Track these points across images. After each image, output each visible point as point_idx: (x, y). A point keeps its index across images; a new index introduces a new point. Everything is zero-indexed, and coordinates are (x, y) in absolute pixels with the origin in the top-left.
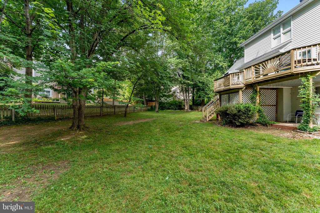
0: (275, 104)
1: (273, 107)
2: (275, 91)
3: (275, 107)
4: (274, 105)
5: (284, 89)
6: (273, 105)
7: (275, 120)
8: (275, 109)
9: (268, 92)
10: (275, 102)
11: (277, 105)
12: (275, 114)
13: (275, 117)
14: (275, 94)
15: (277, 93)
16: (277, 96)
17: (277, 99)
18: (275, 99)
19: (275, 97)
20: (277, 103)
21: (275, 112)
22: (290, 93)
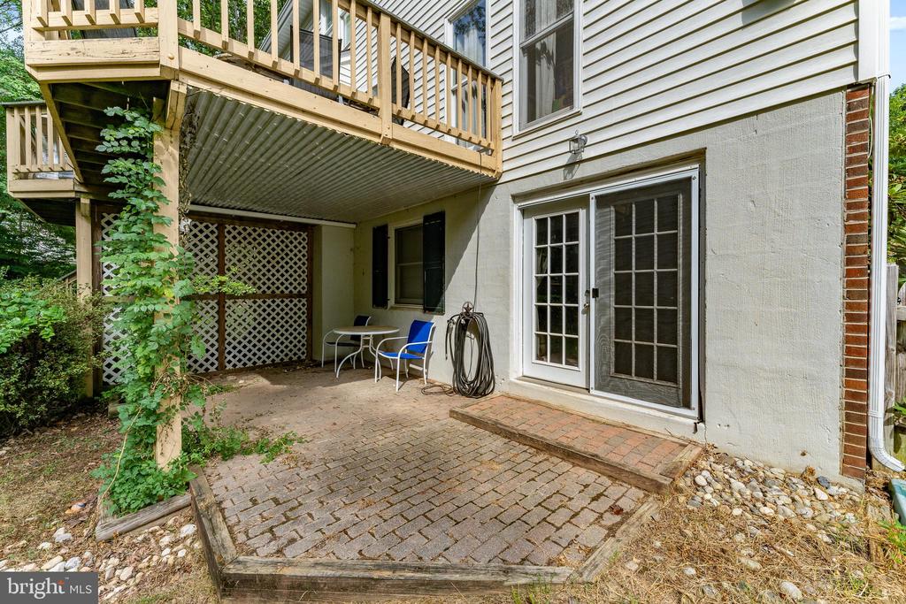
1: (295, 301)
2: (304, 235)
3: (304, 301)
4: (300, 295)
5: (324, 229)
6: (287, 292)
7: (303, 353)
8: (304, 309)
9: (259, 235)
10: (303, 280)
11: (310, 295)
12: (303, 329)
13: (304, 341)
14: (304, 247)
15: (311, 244)
16: (310, 259)
17: (310, 269)
18: (304, 268)
19: (304, 260)
20: (310, 284)
21: (303, 321)
22: (351, 250)
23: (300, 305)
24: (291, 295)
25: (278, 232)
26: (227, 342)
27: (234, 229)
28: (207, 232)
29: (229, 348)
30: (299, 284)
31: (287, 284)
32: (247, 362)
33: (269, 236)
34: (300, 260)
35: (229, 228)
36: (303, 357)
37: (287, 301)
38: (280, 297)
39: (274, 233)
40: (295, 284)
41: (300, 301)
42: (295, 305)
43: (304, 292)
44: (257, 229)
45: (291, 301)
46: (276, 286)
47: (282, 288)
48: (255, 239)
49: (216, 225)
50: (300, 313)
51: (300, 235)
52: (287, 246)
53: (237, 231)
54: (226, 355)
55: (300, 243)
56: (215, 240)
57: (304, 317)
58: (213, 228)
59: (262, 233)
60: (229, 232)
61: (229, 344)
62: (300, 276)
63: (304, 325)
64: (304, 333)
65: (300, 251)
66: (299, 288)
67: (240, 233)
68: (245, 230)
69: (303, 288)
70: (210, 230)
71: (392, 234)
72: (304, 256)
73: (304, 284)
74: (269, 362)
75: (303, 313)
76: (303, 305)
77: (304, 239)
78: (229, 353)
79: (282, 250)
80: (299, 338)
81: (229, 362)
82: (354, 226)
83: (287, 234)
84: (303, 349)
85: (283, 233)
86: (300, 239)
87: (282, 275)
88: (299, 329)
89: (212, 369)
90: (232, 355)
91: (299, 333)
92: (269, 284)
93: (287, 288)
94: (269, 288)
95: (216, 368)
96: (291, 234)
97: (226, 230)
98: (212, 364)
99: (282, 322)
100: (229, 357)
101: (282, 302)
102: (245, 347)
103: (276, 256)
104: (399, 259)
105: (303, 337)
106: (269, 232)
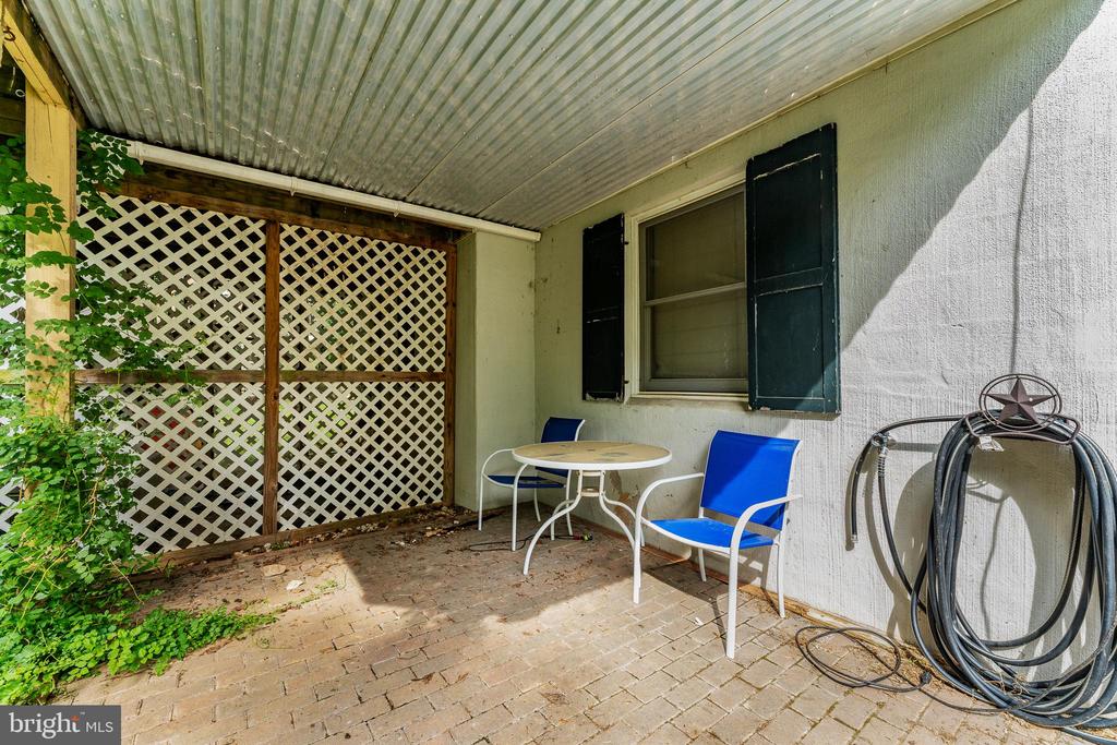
0: (436, 361)
1: (423, 387)
2: (440, 256)
3: (439, 387)
4: (431, 375)
5: (480, 241)
6: (423, 369)
7: (437, 492)
8: (439, 403)
9: (353, 251)
10: (439, 345)
11: (451, 376)
12: (438, 444)
13: (438, 468)
14: (439, 281)
15: (452, 275)
16: (452, 304)
17: (452, 323)
18: (439, 321)
19: (439, 305)
20: (451, 354)
21: (438, 427)
22: (530, 285)
23: (431, 395)
24: (414, 375)
25: (390, 248)
26: (283, 472)
27: (301, 233)
28: (241, 236)
29: (288, 486)
30: (431, 353)
31: (406, 352)
32: (325, 514)
33: (372, 254)
34: (431, 304)
35: (290, 230)
36: (437, 500)
37: (406, 387)
38: (393, 379)
39: (381, 247)
40: (423, 353)
41: (431, 388)
42: (423, 396)
43: (438, 369)
44: (348, 237)
45: (414, 388)
46: (384, 355)
47: (397, 360)
48: (343, 258)
49: (261, 223)
50: (431, 412)
51: (432, 255)
52: (407, 276)
53: (306, 239)
54: (281, 500)
55: (432, 272)
56: (260, 254)
57: (438, 419)
58: (255, 228)
59: (357, 247)
60: (290, 241)
61: (288, 476)
62: (431, 337)
63: (438, 436)
64: (438, 452)
65: (432, 288)
66: (431, 361)
67: (312, 244)
68: (323, 237)
69: (438, 362)
70: (248, 231)
71: (632, 235)
72: (439, 297)
73: (439, 353)
74: (369, 511)
75: (438, 411)
76: (438, 395)
77: (440, 265)
78: (288, 495)
79: (398, 284)
80: (430, 460)
81: (288, 515)
82: (536, 237)
83: (407, 251)
84: (437, 484)
85: (399, 250)
86: (432, 264)
87: (398, 335)
88: (430, 444)
89: (251, 532)
90: (294, 499)
91: (430, 452)
92: (371, 350)
93: (406, 361)
94: (370, 360)
95: (259, 531)
96: (416, 253)
97: (283, 236)
98: (250, 522)
99: (397, 430)
100: (288, 505)
101: (398, 388)
102: (321, 482)
103: (385, 294)
104: (650, 289)
105: (438, 460)
106: (373, 245)
